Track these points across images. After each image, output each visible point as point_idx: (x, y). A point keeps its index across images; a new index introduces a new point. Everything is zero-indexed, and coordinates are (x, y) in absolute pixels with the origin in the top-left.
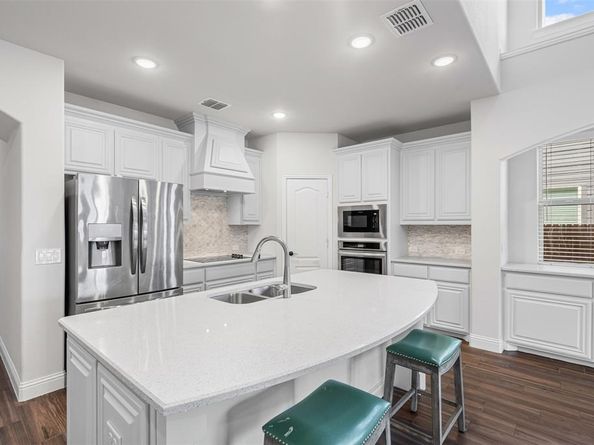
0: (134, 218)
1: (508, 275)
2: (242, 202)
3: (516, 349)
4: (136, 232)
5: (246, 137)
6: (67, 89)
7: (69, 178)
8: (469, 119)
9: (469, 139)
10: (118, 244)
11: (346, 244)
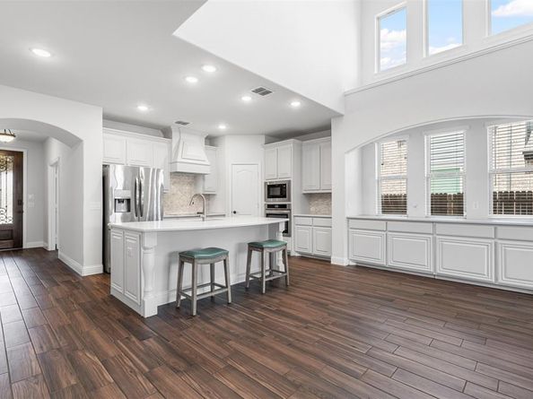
0: (137, 188)
1: (350, 221)
2: (204, 179)
3: (355, 264)
4: (138, 196)
5: (206, 138)
6: (104, 118)
7: (104, 166)
8: (330, 128)
9: (331, 141)
10: (129, 200)
11: (270, 206)
